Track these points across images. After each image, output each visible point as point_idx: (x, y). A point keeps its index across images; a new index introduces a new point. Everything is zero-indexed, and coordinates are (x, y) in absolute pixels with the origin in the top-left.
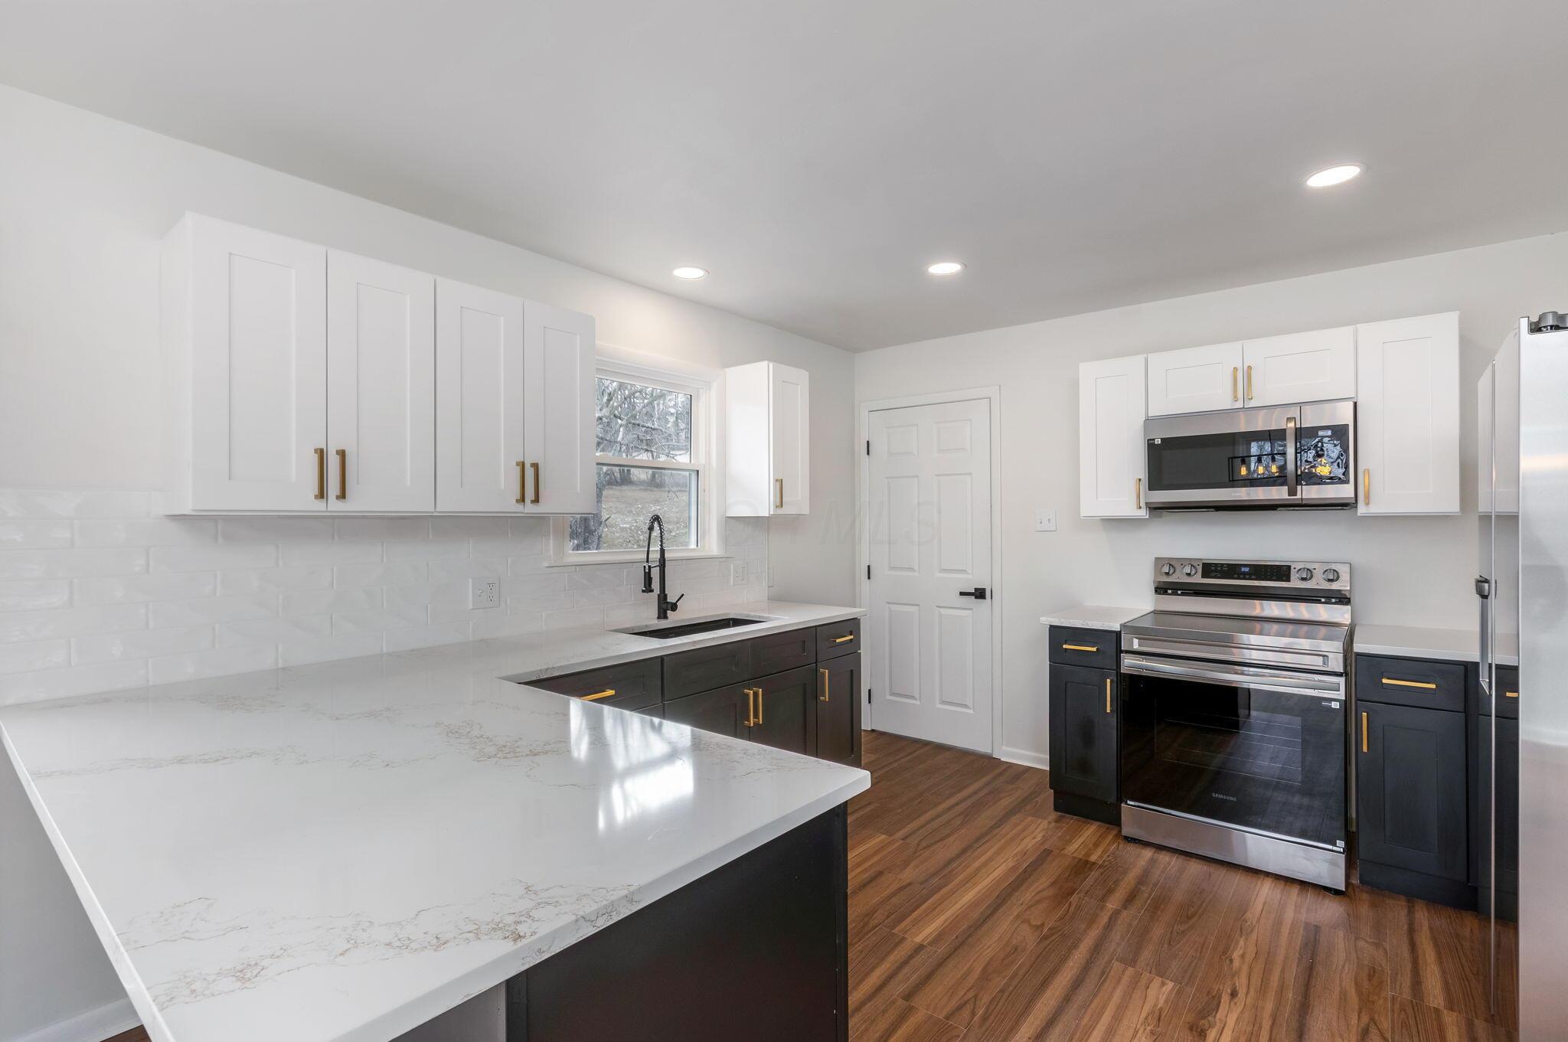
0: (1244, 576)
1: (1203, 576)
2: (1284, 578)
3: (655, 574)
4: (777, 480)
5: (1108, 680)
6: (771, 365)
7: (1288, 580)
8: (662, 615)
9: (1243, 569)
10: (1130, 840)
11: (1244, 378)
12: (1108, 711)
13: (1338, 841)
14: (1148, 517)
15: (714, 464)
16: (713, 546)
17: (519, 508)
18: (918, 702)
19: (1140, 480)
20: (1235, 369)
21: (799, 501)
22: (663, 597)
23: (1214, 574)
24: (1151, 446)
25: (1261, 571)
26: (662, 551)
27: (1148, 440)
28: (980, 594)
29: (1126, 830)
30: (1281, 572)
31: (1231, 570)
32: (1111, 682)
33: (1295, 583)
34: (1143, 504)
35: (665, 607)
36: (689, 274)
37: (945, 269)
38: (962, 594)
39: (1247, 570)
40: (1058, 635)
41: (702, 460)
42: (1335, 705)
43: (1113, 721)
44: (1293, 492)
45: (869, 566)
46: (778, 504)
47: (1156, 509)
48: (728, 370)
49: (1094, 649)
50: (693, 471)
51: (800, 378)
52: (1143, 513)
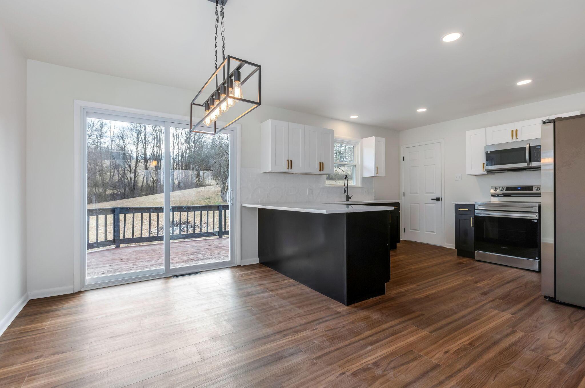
0: (519, 190)
1: (506, 190)
2: (531, 190)
3: (346, 189)
4: (376, 167)
5: (471, 218)
6: (375, 137)
7: (532, 191)
8: (347, 200)
9: (518, 188)
10: (477, 261)
11: (515, 133)
12: (471, 226)
13: (536, 258)
14: (487, 174)
15: (359, 164)
16: (359, 185)
17: (319, 172)
18: (419, 232)
19: (484, 163)
20: (513, 131)
21: (383, 173)
22: (347, 195)
23: (509, 190)
24: (487, 153)
25: (523, 188)
26: (347, 184)
27: (486, 152)
28: (438, 199)
29: (476, 258)
30: (530, 188)
31: (515, 188)
32: (472, 218)
33: (534, 191)
34: (485, 170)
35: (348, 198)
36: (354, 117)
37: (422, 110)
38: (432, 199)
39: (520, 188)
40: (457, 206)
41: (356, 162)
42: (535, 221)
43: (473, 229)
44: (529, 164)
45: (404, 193)
46: (377, 173)
47: (490, 172)
48: (363, 139)
49: (467, 210)
50: (354, 165)
51: (383, 140)
52: (485, 173)
